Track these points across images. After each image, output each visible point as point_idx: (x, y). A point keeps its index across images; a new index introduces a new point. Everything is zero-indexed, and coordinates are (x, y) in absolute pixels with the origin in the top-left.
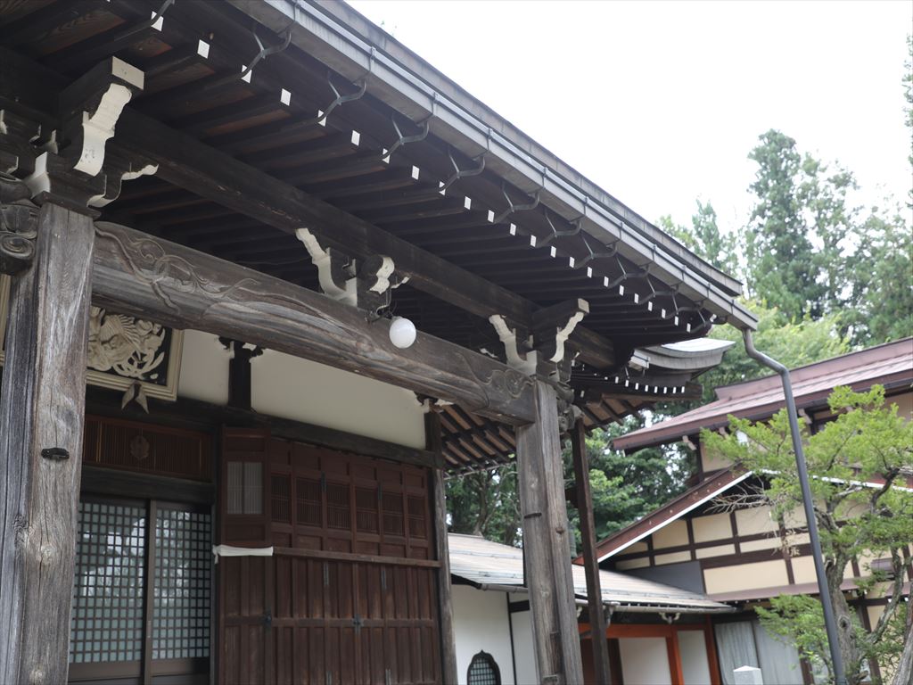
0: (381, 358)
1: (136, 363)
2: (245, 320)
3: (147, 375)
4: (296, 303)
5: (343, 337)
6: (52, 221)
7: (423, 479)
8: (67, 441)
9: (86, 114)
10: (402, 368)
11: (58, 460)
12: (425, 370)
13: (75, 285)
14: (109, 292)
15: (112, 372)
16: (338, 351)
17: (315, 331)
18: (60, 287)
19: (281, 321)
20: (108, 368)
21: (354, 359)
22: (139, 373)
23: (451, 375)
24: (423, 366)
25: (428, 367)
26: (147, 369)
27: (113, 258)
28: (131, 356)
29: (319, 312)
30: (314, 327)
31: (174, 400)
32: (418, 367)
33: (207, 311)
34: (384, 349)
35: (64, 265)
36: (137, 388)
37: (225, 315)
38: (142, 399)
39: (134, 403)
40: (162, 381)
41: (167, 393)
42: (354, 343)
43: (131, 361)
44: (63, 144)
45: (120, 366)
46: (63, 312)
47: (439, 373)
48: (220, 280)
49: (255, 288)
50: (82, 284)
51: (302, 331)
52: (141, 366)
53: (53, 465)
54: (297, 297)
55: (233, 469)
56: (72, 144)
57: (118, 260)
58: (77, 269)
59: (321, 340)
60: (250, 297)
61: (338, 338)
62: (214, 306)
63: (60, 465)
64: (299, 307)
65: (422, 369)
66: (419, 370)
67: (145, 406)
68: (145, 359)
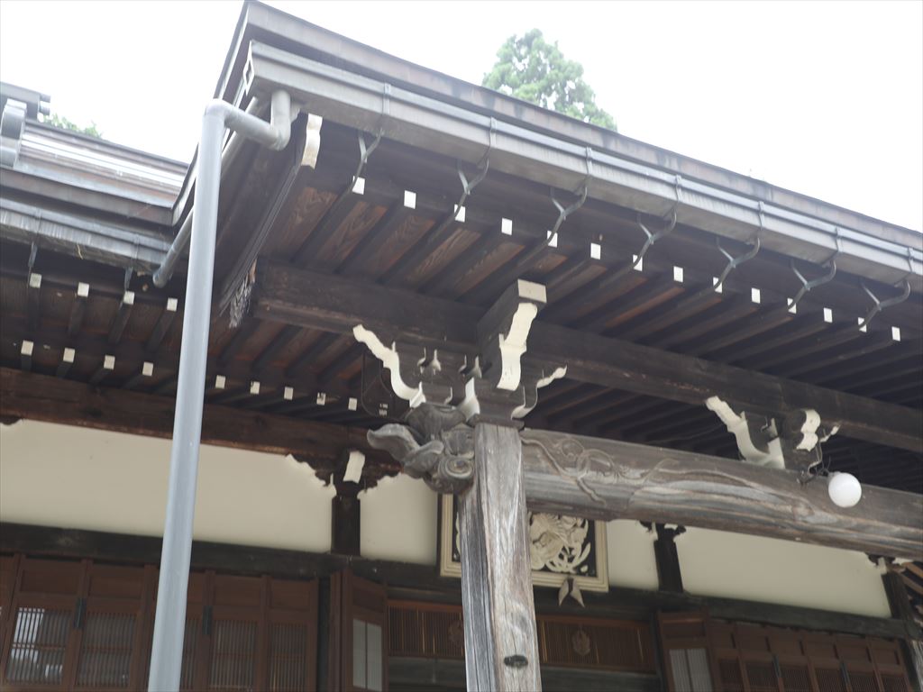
0: (824, 521)
1: (566, 558)
3: (578, 568)
4: (719, 476)
5: (775, 504)
6: (485, 438)
7: (896, 654)
8: (524, 647)
9: (501, 337)
10: (850, 529)
11: (519, 667)
12: (878, 527)
13: (511, 495)
14: (540, 496)
15: (545, 569)
16: (773, 520)
17: (745, 502)
18: (499, 498)
19: (707, 497)
20: (542, 566)
21: (792, 527)
22: (570, 567)
24: (876, 523)
25: (882, 524)
26: (577, 562)
27: (539, 461)
28: (560, 551)
29: (744, 481)
30: (742, 498)
31: (607, 590)
32: (868, 526)
33: (632, 499)
34: (825, 510)
35: (499, 478)
36: (570, 582)
37: (650, 499)
38: (576, 594)
39: (569, 598)
40: (592, 573)
41: (598, 585)
42: (789, 508)
43: (561, 557)
44: (485, 368)
45: (552, 563)
46: (504, 521)
47: (897, 529)
48: (639, 466)
49: (675, 467)
50: (516, 492)
51: (731, 505)
52: (571, 560)
53: (516, 672)
54: (720, 469)
55: (676, 657)
56: (493, 367)
57: (544, 464)
58: (510, 479)
59: (752, 511)
60: (671, 478)
61: (771, 506)
62: (637, 493)
63: (521, 671)
64: (722, 480)
65: (875, 527)
66: (872, 529)
67: (580, 600)
68: (573, 553)
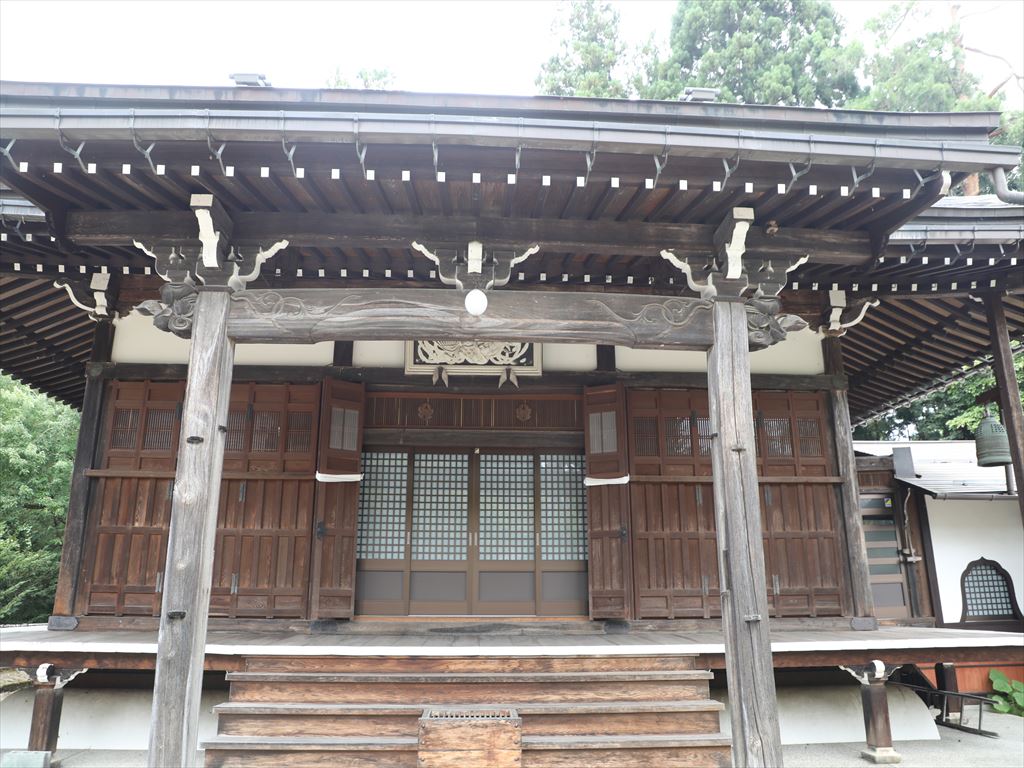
1: (507, 354)
2: (348, 327)
3: (518, 360)
4: (395, 302)
5: (444, 317)
8: (203, 432)
10: (516, 328)
11: (197, 443)
12: (545, 324)
13: (212, 337)
15: (490, 363)
16: (441, 330)
17: (415, 319)
18: (203, 340)
19: (381, 319)
20: (486, 362)
21: (460, 332)
22: (511, 361)
23: (581, 322)
24: (543, 321)
25: (549, 321)
26: (516, 356)
27: (245, 311)
28: (502, 350)
29: (418, 303)
30: (412, 316)
31: (540, 374)
32: (536, 324)
33: (315, 328)
34: (492, 317)
35: (205, 326)
36: (508, 372)
37: (330, 327)
38: (513, 378)
39: (508, 381)
40: (530, 363)
41: (535, 371)
42: (457, 319)
43: (503, 354)
45: (495, 359)
46: (204, 354)
48: (325, 303)
49: (358, 301)
50: (216, 334)
51: (403, 322)
52: (511, 355)
53: (194, 446)
54: (397, 297)
55: (593, 419)
57: (249, 312)
58: (214, 326)
59: (423, 325)
60: (352, 309)
61: (440, 319)
62: (320, 324)
63: (198, 446)
64: (398, 305)
67: (516, 384)
68: (514, 350)
